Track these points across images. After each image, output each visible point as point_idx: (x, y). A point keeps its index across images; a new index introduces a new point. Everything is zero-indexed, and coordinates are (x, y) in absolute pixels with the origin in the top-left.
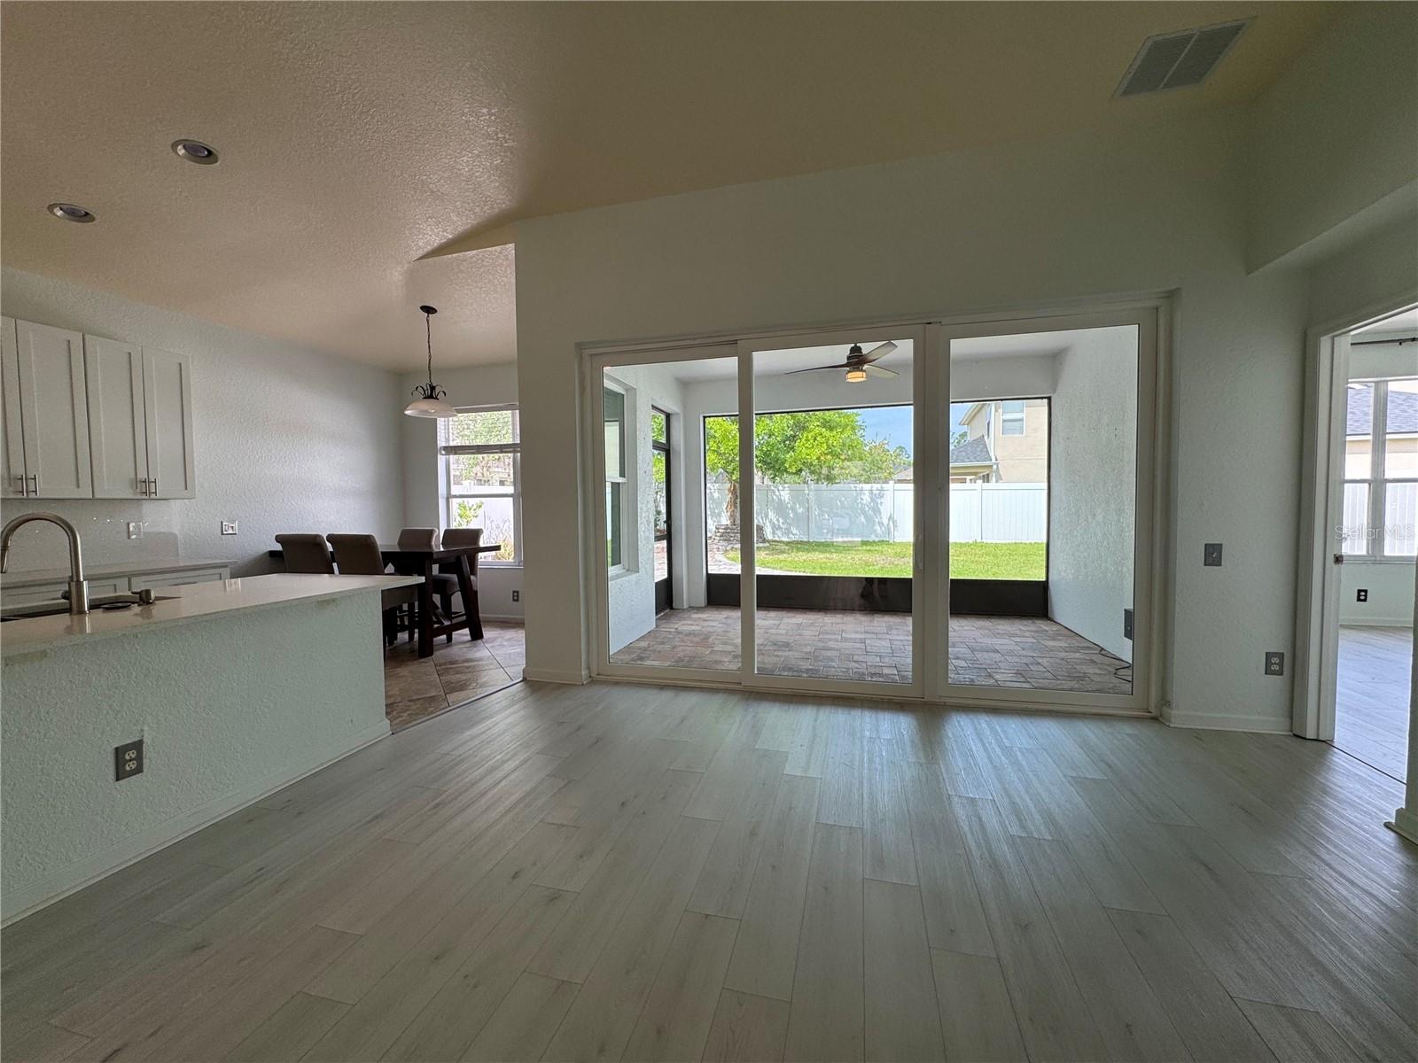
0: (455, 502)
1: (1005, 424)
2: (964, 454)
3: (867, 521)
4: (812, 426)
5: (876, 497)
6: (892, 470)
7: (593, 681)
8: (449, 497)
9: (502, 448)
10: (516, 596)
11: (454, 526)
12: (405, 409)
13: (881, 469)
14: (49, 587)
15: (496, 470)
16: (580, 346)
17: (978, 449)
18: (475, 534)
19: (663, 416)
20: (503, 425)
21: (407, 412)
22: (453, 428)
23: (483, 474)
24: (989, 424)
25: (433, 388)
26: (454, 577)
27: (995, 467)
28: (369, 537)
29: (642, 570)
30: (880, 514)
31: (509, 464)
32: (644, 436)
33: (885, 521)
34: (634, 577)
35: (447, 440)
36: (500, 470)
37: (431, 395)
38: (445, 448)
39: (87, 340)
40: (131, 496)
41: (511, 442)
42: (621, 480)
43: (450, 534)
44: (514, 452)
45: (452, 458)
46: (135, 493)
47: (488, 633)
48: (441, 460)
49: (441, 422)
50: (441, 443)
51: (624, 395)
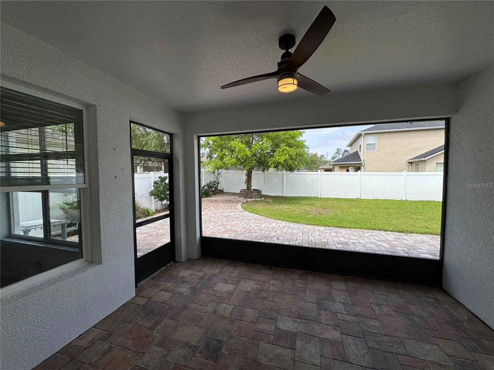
1: (368, 146)
2: (350, 158)
4: (282, 146)
6: (319, 164)
13: (315, 163)
24: (360, 146)
27: (363, 164)
51: (82, 110)
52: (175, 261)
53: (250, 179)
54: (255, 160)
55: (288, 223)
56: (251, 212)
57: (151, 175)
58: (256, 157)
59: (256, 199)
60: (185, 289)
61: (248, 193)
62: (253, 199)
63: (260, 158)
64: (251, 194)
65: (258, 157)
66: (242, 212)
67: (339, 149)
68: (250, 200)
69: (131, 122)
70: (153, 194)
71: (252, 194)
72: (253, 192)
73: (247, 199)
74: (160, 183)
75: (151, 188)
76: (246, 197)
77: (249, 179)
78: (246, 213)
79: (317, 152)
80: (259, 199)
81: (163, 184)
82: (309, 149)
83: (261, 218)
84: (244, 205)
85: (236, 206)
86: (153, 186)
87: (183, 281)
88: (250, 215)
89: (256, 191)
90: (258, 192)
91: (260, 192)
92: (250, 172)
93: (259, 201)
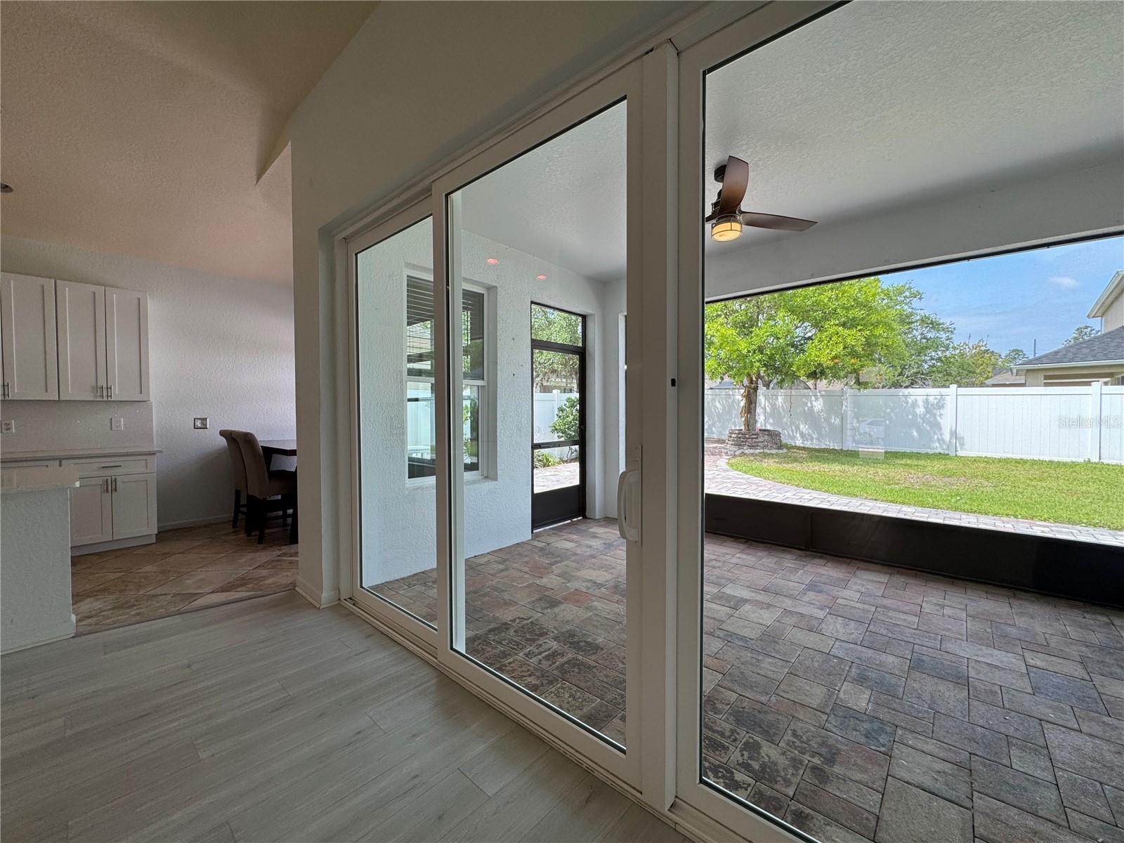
3: (919, 435)
4: (827, 326)
5: (933, 408)
14: (41, 462)
16: (327, 233)
17: (1113, 344)
19: (580, 319)
29: (503, 478)
30: (940, 429)
32: (512, 336)
33: (947, 437)
34: (488, 485)
39: (57, 284)
40: (93, 399)
42: (481, 383)
46: (95, 396)
51: (483, 294)
52: (585, 517)
53: (753, 405)
54: (760, 361)
55: (826, 494)
56: (745, 472)
57: (554, 395)
58: (762, 354)
59: (766, 451)
60: (595, 543)
61: (747, 436)
62: (758, 451)
63: (771, 357)
64: (752, 438)
65: (767, 354)
66: (725, 471)
67: (1086, 327)
68: (752, 451)
69: (532, 302)
70: (556, 429)
71: (757, 438)
72: (758, 434)
73: (743, 450)
74: (568, 409)
75: (553, 417)
76: (741, 445)
77: (749, 406)
78: (734, 473)
79: (982, 340)
80: (774, 451)
81: (574, 411)
82: (952, 332)
83: (764, 482)
84: (733, 461)
85: (715, 461)
86: (557, 415)
87: (595, 536)
88: (741, 477)
89: (766, 433)
90: (773, 436)
91: (777, 435)
92: (752, 391)
93: (773, 454)
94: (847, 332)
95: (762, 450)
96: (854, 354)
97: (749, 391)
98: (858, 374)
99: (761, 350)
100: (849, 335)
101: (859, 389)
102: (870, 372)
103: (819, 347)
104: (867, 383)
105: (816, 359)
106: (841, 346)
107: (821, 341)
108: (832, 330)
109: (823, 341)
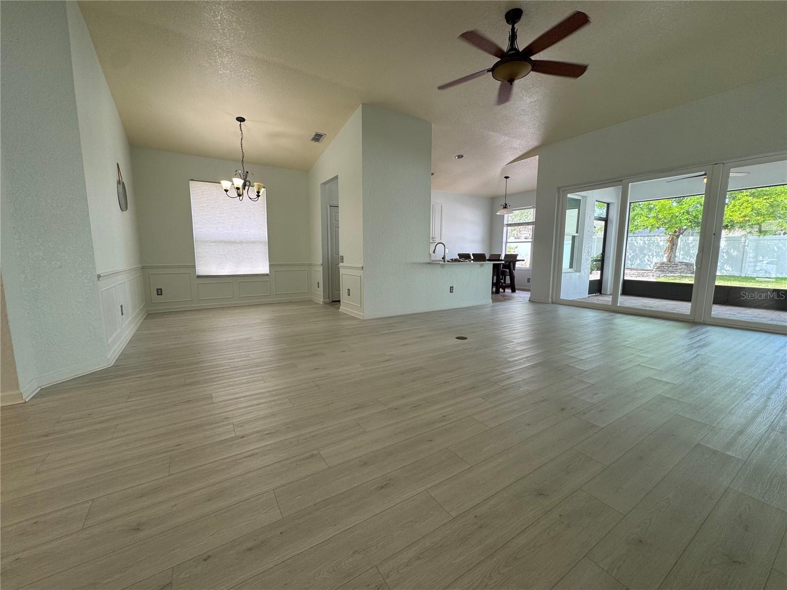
0: (508, 244)
7: (553, 303)
8: (507, 242)
9: (528, 224)
10: (529, 280)
11: (507, 253)
12: (497, 212)
15: (523, 232)
16: (559, 188)
18: (516, 256)
19: (606, 204)
20: (529, 215)
21: (497, 214)
22: (510, 217)
23: (517, 234)
25: (506, 205)
26: (508, 270)
28: (484, 254)
29: (582, 272)
31: (530, 229)
32: (589, 215)
34: (578, 274)
35: (508, 221)
36: (525, 232)
37: (505, 207)
38: (507, 224)
41: (532, 221)
42: (576, 235)
43: (506, 256)
44: (533, 225)
45: (509, 228)
47: (517, 291)
48: (505, 229)
49: (506, 216)
50: (505, 222)
51: (580, 200)
52: (601, 293)
53: (675, 246)
59: (683, 274)
61: (669, 265)
62: (677, 274)
64: (672, 267)
68: (672, 275)
71: (676, 267)
72: (677, 265)
73: (665, 274)
76: (664, 271)
77: (671, 247)
80: (689, 275)
89: (684, 264)
91: (691, 265)
92: (675, 237)
93: (688, 277)
94: (755, 200)
95: (679, 274)
96: (759, 214)
97: (672, 238)
98: (760, 226)
99: (688, 212)
100: (757, 202)
101: (759, 236)
102: (771, 224)
103: (732, 210)
104: (766, 232)
105: (730, 218)
106: (750, 209)
107: (734, 206)
108: (744, 199)
109: (736, 206)
